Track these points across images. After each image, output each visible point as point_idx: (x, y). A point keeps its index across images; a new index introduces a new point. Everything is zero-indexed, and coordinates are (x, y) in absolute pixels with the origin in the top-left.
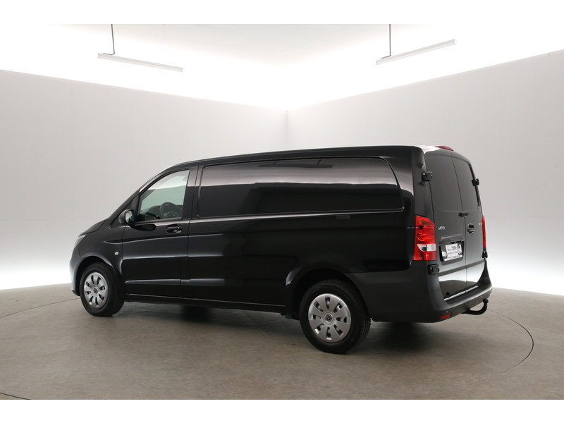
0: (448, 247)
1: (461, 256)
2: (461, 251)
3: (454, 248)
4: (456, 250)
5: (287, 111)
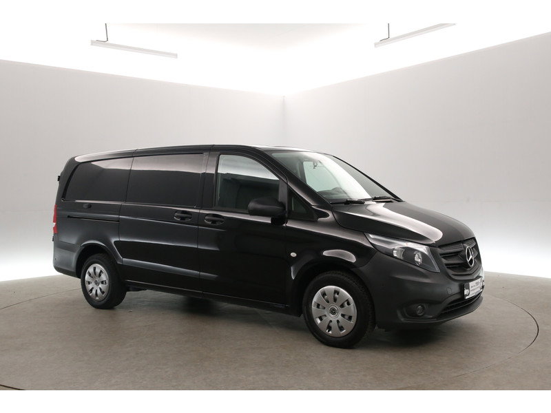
5: (284, 96)
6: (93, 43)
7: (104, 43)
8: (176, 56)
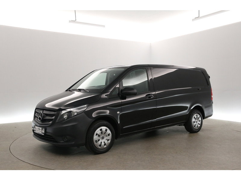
5: (151, 43)
6: (70, 21)
7: (74, 21)
8: (104, 26)
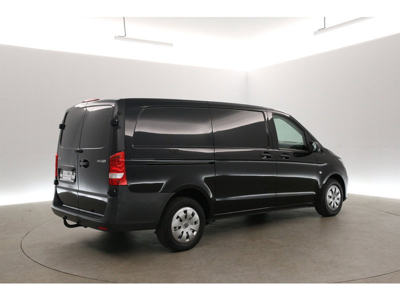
0: (64, 172)
1: (73, 181)
2: (74, 178)
3: (69, 174)
4: (70, 176)
5: (247, 72)
6: (116, 38)
7: (123, 37)
